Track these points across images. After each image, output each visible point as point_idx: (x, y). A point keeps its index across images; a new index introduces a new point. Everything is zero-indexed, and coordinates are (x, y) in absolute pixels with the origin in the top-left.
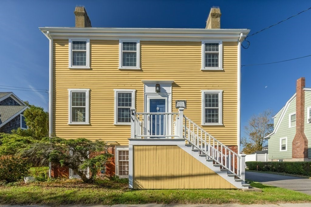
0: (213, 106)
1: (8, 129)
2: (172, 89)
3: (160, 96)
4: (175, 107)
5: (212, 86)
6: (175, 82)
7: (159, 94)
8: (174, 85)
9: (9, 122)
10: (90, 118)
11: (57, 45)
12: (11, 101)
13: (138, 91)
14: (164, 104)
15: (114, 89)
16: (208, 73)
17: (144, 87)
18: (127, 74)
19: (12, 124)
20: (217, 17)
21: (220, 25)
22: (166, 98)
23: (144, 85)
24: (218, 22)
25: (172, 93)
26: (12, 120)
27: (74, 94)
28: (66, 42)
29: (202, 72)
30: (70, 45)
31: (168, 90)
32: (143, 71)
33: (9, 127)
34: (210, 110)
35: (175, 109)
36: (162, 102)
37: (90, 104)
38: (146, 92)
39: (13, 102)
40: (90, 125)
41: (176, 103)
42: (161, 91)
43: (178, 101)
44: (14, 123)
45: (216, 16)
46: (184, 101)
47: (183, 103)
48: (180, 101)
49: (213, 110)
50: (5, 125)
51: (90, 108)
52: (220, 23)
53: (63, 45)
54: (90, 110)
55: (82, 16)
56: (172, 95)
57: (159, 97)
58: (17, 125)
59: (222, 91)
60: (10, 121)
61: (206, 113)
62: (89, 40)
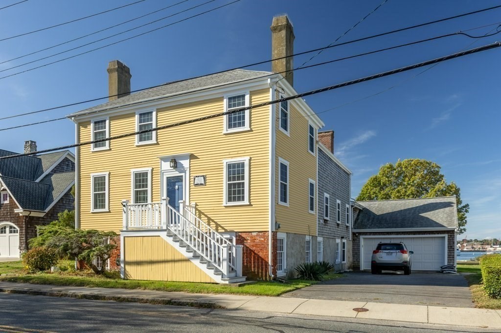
0: (239, 179)
1: (60, 208)
2: (190, 162)
3: (177, 172)
4: (193, 185)
5: (236, 153)
6: (193, 153)
7: (176, 170)
8: (192, 157)
9: (62, 198)
10: (109, 204)
11: (82, 128)
12: (67, 163)
13: (154, 169)
14: (182, 181)
15: (131, 170)
16: (232, 137)
17: (160, 164)
18: (143, 150)
19: (65, 200)
20: (280, 31)
21: (285, 41)
22: (183, 174)
23: (160, 161)
24: (282, 38)
25: (190, 167)
26: (65, 194)
27: (96, 179)
28: (89, 123)
29: (225, 136)
30: (92, 125)
31: (185, 163)
32: (159, 144)
33: (61, 204)
34: (234, 184)
35: (194, 187)
36: (179, 179)
37: (109, 189)
38: (162, 169)
39: (70, 164)
40: (109, 212)
41: (194, 179)
42: (178, 166)
43: (197, 177)
44: (68, 198)
45: (278, 30)
46: (203, 176)
47: (202, 178)
48: (198, 177)
49: (239, 184)
50: (57, 203)
51: (109, 193)
52: (285, 38)
53: (86, 127)
54: (109, 195)
55: (115, 72)
56: (190, 169)
57: (176, 174)
58: (71, 201)
59: (248, 158)
60: (63, 196)
61: (229, 189)
62: (108, 118)
